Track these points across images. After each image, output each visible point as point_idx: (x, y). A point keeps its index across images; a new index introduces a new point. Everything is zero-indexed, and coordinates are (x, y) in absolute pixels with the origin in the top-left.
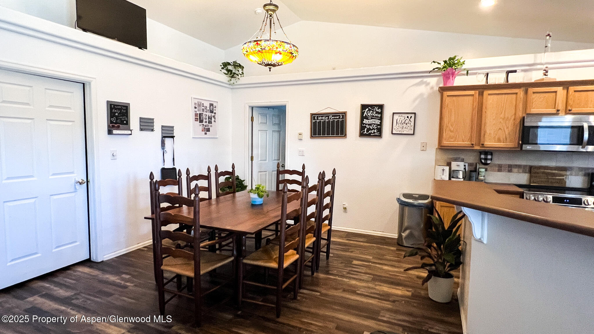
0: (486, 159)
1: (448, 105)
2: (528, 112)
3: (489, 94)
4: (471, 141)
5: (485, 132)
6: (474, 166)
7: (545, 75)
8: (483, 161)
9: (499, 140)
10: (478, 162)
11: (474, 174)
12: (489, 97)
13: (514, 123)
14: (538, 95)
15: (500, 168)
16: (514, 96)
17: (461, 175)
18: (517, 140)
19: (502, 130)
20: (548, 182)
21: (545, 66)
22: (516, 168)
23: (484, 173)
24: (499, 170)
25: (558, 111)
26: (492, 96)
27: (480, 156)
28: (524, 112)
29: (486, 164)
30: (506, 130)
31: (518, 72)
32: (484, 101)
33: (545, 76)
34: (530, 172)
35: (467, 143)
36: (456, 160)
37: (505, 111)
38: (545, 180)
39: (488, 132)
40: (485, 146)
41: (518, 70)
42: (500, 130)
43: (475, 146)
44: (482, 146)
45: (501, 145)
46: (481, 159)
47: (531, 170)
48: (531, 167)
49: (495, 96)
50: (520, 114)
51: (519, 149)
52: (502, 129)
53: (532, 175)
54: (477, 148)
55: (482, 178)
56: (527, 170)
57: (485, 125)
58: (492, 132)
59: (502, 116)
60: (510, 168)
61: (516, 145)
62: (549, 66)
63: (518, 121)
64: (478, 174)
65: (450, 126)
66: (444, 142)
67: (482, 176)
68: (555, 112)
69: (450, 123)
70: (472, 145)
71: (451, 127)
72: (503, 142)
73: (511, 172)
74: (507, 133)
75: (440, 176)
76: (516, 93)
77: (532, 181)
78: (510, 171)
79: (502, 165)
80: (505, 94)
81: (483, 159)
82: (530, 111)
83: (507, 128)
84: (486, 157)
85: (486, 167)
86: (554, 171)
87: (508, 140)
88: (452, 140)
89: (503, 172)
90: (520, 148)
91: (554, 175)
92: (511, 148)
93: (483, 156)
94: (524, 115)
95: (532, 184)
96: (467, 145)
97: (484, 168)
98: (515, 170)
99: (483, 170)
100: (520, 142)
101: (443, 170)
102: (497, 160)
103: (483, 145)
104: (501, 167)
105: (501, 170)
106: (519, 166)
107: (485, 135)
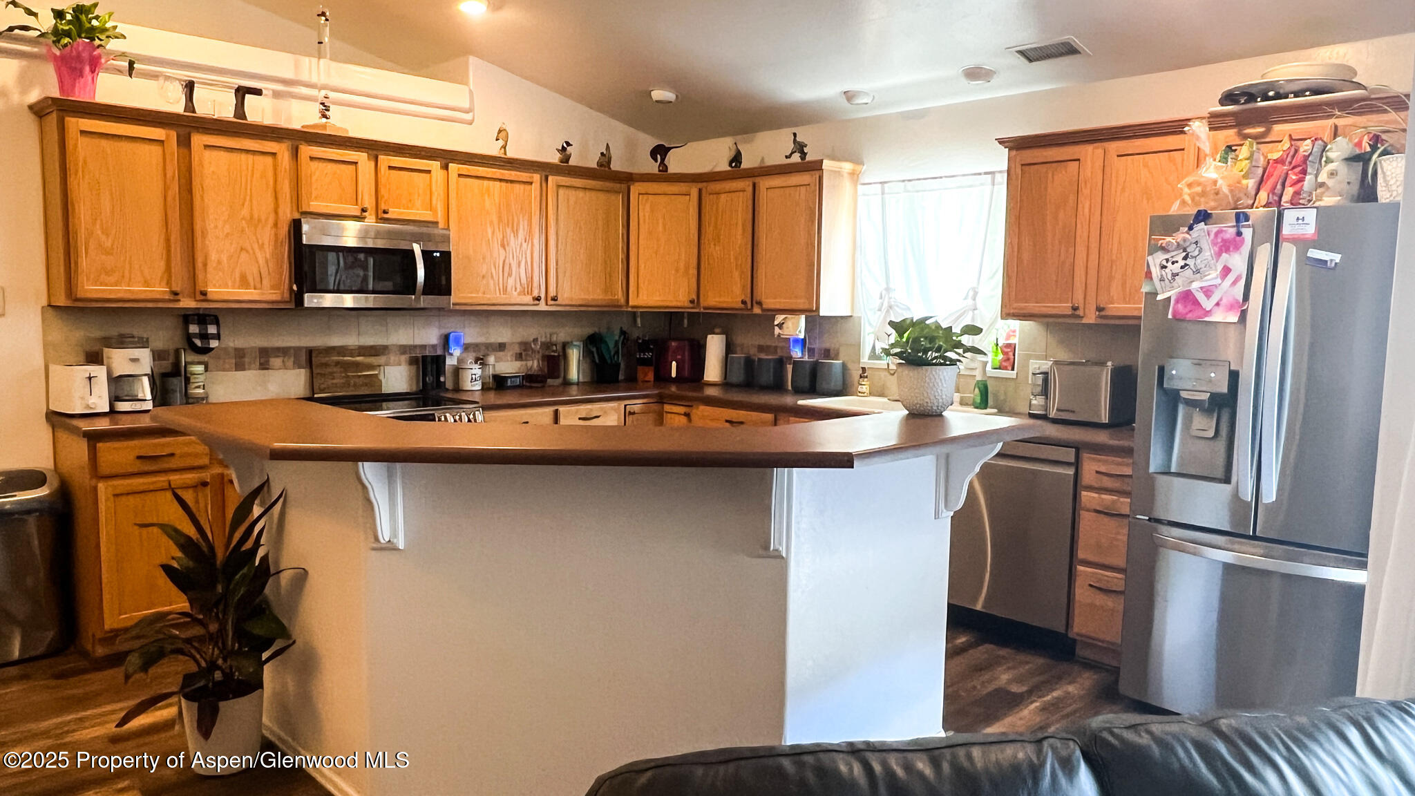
0: (205, 337)
1: (85, 162)
2: (305, 209)
3: (207, 147)
4: (169, 283)
5: (206, 257)
6: (171, 359)
7: (325, 116)
8: (198, 342)
9: (244, 282)
10: (179, 346)
11: (177, 383)
12: (208, 154)
13: (276, 235)
14: (321, 165)
15: (240, 361)
16: (269, 160)
17: (145, 389)
18: (287, 281)
19: (247, 252)
20: (349, 384)
21: (323, 93)
22: (278, 356)
23: (201, 378)
24: (240, 367)
25: (364, 210)
26: (215, 153)
27: (187, 329)
28: (295, 208)
29: (206, 350)
30: (259, 255)
31: (266, 95)
32: (195, 163)
33: (324, 120)
34: (310, 364)
35: (159, 290)
36: (122, 342)
37: (251, 201)
38: (342, 381)
39: (213, 257)
40: (210, 297)
41: (266, 89)
42: (244, 255)
43: (183, 297)
44: (202, 297)
45: (250, 294)
46: (189, 338)
47: (311, 359)
48: (310, 352)
49: (222, 154)
50: (287, 214)
51: (292, 306)
52: (249, 249)
53: (316, 371)
54: (187, 303)
55: (201, 391)
56: (303, 358)
57: (204, 235)
58: (224, 258)
59: (245, 212)
60: (264, 359)
61: (287, 295)
62: (332, 95)
63: (284, 230)
64: (187, 380)
65: (99, 232)
66: (86, 287)
67: (198, 387)
68: (358, 214)
69: (98, 222)
70: (176, 294)
71: (103, 238)
72: (255, 289)
73: (267, 369)
74: (261, 261)
75: (82, 398)
76: (274, 154)
77: (316, 387)
78: (264, 366)
79: (243, 349)
80: (247, 151)
81: (195, 335)
82: (309, 205)
83: (262, 247)
84: (203, 332)
85: (205, 358)
86: (359, 359)
87: (266, 282)
88: (112, 279)
89: (249, 369)
90: (294, 304)
91: (357, 366)
92: (273, 302)
93: (194, 329)
94: (297, 216)
95: (316, 396)
96: (158, 296)
97: (199, 363)
98: (276, 362)
99: (200, 368)
100: (295, 287)
101: (90, 378)
102: (233, 339)
103: (204, 294)
104: (243, 356)
105: (244, 365)
106: (283, 352)
107: (205, 265)
